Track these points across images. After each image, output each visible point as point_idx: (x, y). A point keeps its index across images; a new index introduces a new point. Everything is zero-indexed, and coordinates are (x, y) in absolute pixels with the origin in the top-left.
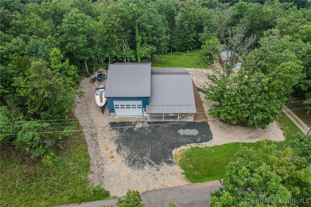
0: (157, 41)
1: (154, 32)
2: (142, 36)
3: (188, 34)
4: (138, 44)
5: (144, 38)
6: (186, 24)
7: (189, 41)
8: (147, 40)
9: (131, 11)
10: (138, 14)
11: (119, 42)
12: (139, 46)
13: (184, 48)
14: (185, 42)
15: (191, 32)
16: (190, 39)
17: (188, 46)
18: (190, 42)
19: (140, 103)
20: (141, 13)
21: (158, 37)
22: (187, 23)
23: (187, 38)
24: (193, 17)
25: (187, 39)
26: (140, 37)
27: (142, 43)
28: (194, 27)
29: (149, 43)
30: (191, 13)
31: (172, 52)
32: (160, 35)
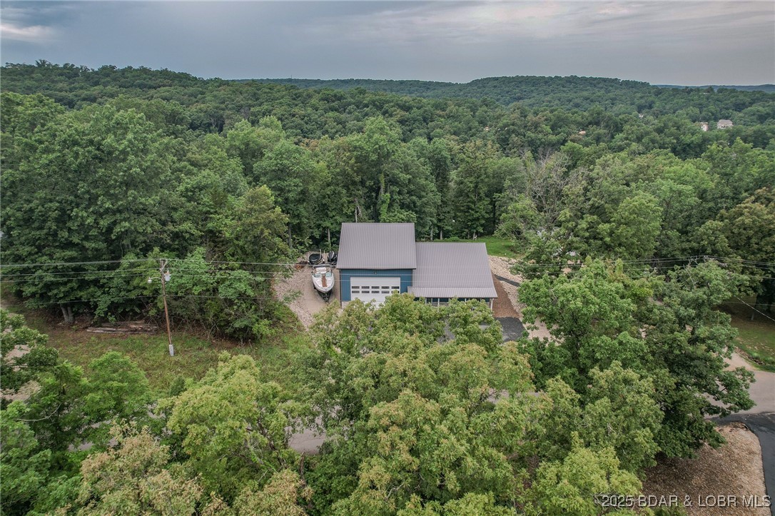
0: (418, 204)
1: (412, 187)
2: (392, 193)
3: (474, 203)
4: (384, 208)
5: (395, 197)
6: (469, 183)
7: (476, 215)
8: (400, 200)
9: (377, 146)
10: (388, 152)
11: (349, 202)
12: (385, 210)
13: (467, 230)
14: (469, 218)
15: (480, 199)
16: (477, 212)
17: (475, 226)
18: (478, 219)
19: (396, 281)
20: (393, 151)
21: (420, 197)
22: (471, 182)
23: (473, 210)
24: (483, 171)
25: (473, 212)
26: (388, 194)
27: (390, 205)
28: (485, 189)
29: (403, 206)
30: (478, 163)
31: (444, 237)
32: (424, 194)
